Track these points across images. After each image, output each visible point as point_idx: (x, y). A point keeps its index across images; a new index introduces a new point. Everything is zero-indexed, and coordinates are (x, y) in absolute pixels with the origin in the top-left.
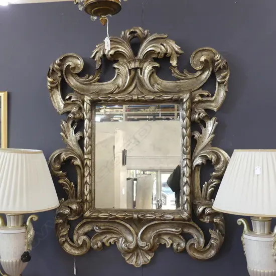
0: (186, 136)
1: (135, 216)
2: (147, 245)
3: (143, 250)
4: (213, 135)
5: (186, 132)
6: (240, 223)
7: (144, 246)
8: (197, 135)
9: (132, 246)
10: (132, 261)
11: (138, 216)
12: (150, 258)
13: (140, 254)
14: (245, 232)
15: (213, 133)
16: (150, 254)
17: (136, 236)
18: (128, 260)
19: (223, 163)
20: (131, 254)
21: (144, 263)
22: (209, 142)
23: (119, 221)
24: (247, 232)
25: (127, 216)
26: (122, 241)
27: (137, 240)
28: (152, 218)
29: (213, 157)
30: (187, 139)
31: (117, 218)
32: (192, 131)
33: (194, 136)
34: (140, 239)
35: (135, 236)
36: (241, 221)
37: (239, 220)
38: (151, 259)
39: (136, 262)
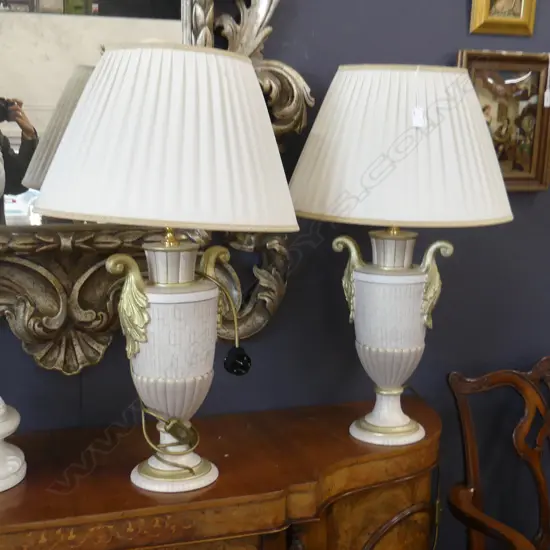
0: (203, 26)
1: (66, 242)
2: (97, 318)
3: (83, 331)
4: (269, 29)
5: (205, 15)
6: (341, 246)
7: (89, 319)
8: (228, 25)
9: (56, 323)
10: (55, 361)
11: (73, 243)
12: (101, 349)
13: (75, 342)
14: (353, 267)
15: (270, 23)
16: (102, 339)
17: (65, 296)
18: (41, 360)
19: (297, 102)
20: (50, 344)
21: (87, 364)
22: (259, 46)
23: (15, 260)
24: (357, 266)
25: (42, 243)
26: (24, 312)
27: (68, 307)
28: (111, 246)
29: (274, 86)
30: (206, 36)
31: (11, 252)
32: (217, 13)
33: (221, 28)
34: (76, 303)
35: (63, 297)
36: (342, 243)
37: (334, 243)
38: (106, 352)
39: (65, 362)
